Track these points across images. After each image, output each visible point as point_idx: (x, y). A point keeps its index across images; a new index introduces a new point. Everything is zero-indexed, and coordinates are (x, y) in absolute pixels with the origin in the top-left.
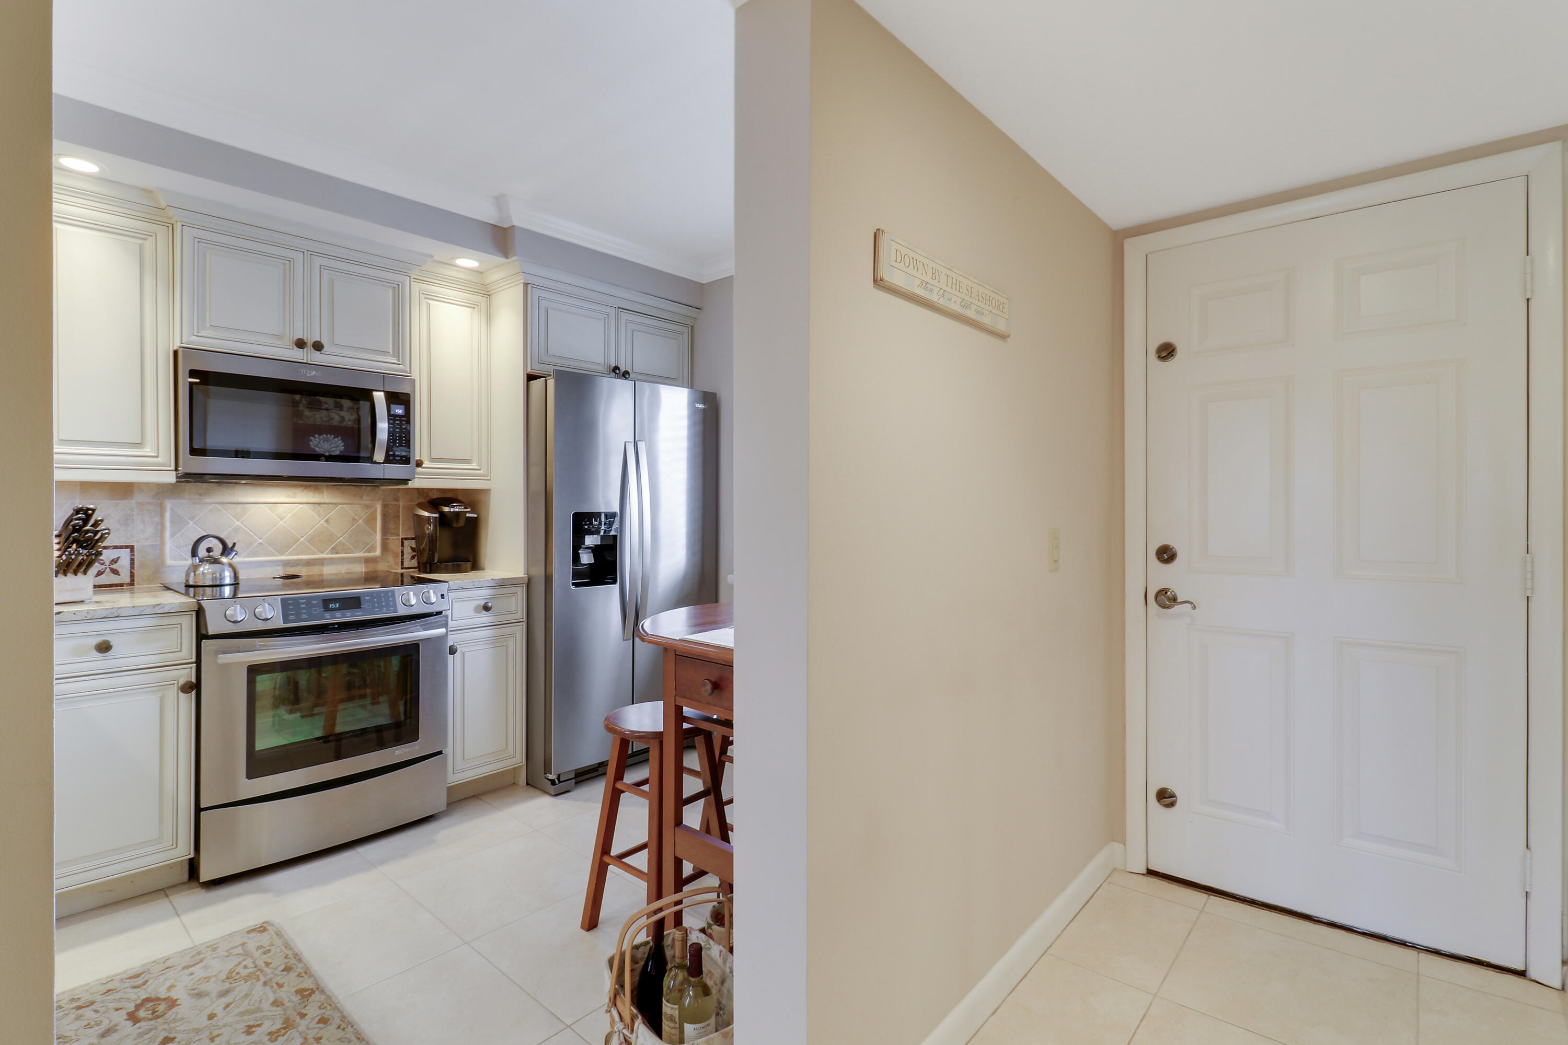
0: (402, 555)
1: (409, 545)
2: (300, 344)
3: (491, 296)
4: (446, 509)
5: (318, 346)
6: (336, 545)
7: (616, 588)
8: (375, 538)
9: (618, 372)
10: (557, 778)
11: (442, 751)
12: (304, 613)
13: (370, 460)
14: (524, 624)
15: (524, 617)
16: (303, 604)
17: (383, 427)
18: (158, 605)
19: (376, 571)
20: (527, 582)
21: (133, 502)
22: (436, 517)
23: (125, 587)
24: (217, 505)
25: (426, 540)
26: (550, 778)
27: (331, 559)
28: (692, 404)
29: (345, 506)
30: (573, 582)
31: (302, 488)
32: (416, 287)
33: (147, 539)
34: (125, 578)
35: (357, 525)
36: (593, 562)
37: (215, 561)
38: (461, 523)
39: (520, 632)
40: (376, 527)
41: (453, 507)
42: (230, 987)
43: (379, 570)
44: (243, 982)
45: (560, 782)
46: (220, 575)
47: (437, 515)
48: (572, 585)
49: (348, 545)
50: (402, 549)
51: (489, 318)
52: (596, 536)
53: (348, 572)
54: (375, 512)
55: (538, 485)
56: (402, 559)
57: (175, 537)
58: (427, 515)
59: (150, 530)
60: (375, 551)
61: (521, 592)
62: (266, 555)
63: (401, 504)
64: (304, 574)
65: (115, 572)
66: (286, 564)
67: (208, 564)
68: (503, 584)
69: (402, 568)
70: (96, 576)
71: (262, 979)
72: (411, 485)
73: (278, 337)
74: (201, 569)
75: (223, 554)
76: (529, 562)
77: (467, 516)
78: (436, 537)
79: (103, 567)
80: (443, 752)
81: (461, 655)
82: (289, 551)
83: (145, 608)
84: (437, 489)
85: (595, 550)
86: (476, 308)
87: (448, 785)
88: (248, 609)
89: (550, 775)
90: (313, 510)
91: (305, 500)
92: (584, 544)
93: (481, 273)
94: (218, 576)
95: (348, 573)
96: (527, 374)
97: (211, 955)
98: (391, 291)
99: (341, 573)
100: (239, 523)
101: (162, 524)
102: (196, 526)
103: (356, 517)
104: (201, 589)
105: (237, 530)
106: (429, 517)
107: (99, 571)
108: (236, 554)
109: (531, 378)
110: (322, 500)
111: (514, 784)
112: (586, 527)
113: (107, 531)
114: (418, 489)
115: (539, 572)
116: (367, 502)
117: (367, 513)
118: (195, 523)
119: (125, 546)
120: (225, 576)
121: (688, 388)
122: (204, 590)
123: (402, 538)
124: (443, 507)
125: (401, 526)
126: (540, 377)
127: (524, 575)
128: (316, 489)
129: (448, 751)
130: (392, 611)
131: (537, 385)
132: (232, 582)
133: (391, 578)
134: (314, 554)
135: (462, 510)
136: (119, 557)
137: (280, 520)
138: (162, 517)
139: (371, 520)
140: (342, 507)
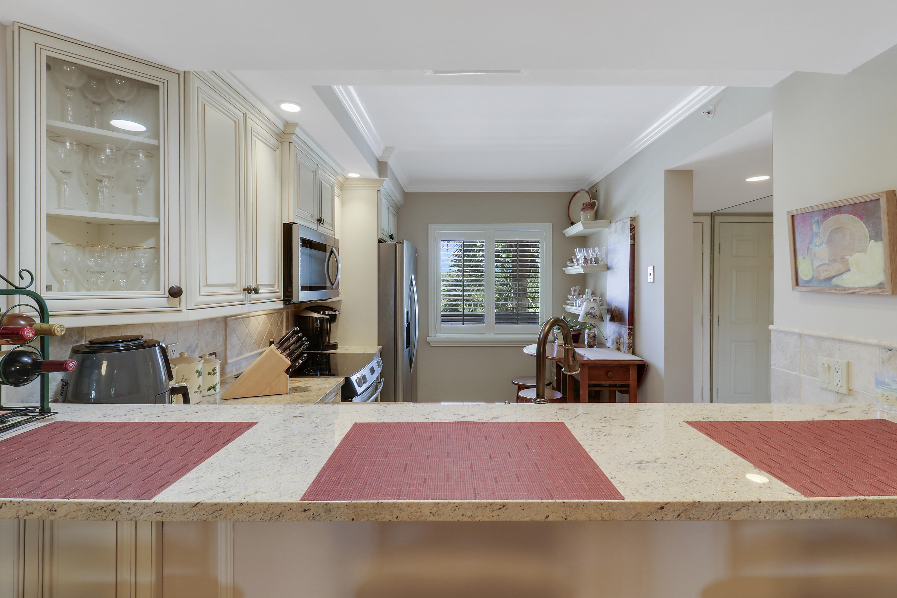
5: (323, 222)
33: (220, 347)
51: (342, 203)
59: (221, 340)
73: (312, 216)
93: (347, 179)
96: (378, 239)
98: (331, 189)
101: (226, 335)
103: (278, 321)
127: (378, 346)
138: (226, 330)
139: (282, 322)
140: (275, 315)
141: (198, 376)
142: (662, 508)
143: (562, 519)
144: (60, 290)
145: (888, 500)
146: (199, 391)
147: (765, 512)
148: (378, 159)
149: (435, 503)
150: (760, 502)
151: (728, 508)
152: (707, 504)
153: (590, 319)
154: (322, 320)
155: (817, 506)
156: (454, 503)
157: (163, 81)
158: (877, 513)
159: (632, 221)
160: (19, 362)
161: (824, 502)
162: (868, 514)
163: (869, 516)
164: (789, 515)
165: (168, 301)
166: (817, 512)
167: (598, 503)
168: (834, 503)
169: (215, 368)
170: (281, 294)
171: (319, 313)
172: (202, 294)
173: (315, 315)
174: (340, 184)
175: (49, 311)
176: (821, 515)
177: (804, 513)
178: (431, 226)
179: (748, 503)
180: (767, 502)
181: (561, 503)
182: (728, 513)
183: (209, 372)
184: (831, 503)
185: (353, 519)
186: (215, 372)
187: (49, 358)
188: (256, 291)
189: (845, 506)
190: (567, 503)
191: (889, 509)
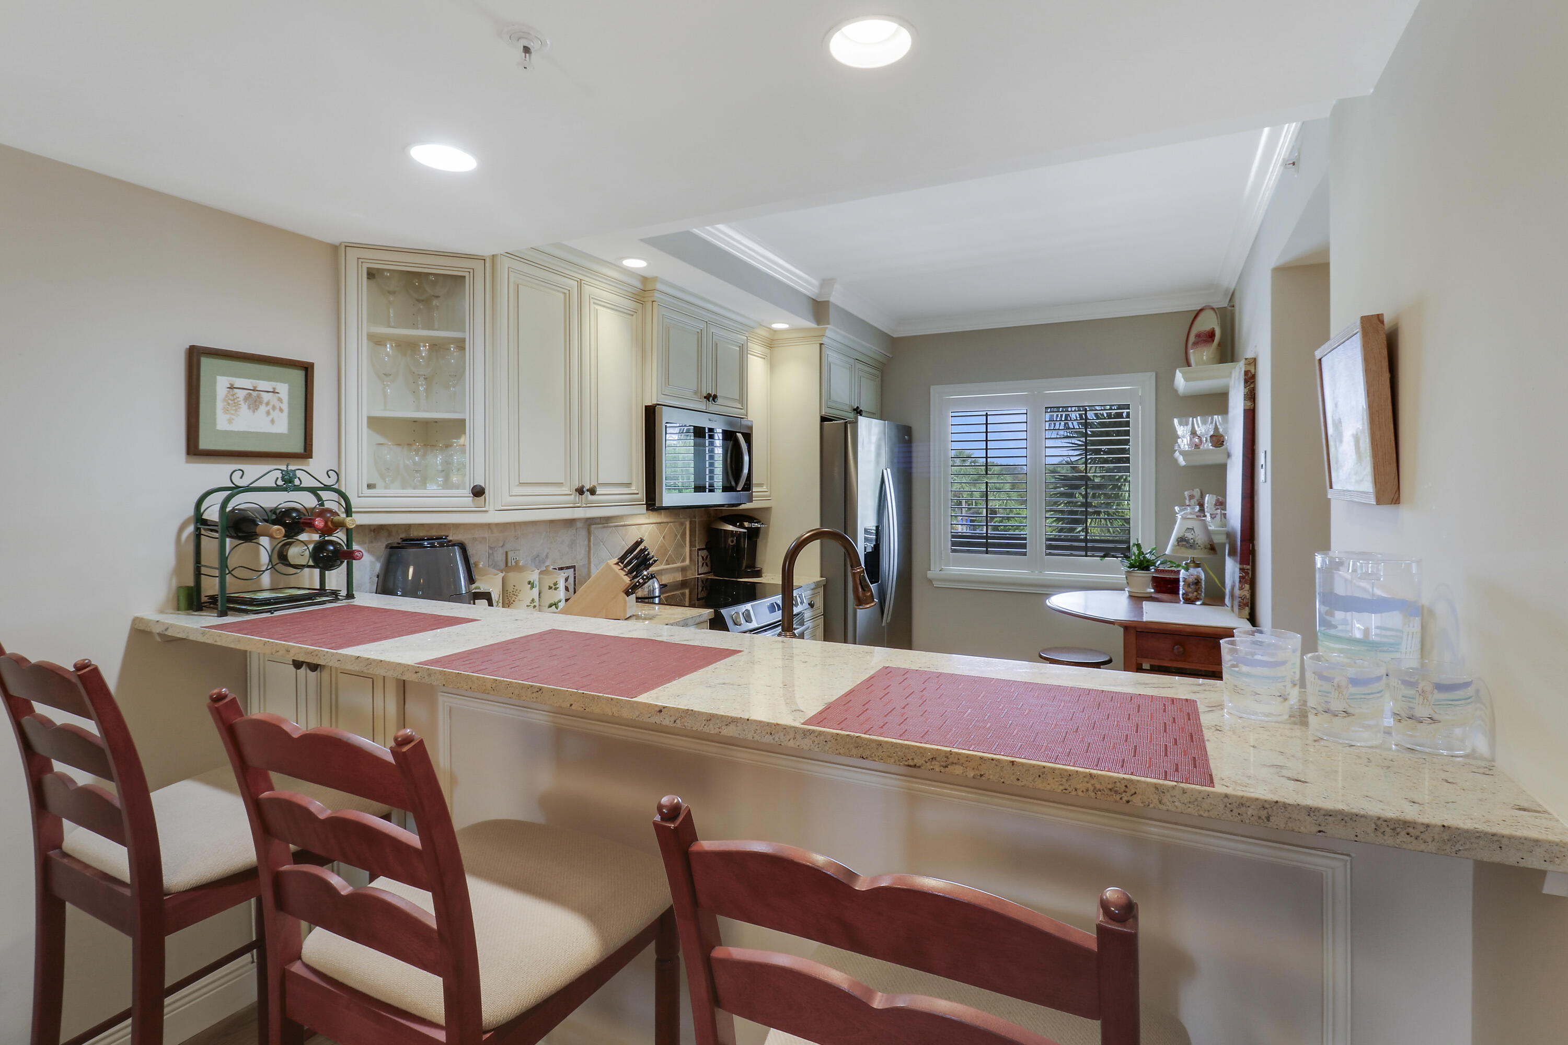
3: (773, 349)
8: (686, 550)
13: (735, 489)
20: (822, 585)
21: (575, 528)
24: (614, 528)
35: (678, 538)
40: (686, 540)
49: (674, 557)
53: (674, 579)
60: (686, 561)
63: (697, 520)
96: (821, 417)
103: (677, 533)
117: (682, 529)
118: (603, 544)
125: (697, 539)
127: (821, 580)
138: (589, 541)
139: (684, 535)
140: (670, 525)
141: (531, 588)
142: (660, 711)
143: (582, 709)
144: (386, 488)
145: (887, 742)
146: (532, 605)
147: (753, 731)
148: (814, 298)
149: (494, 679)
150: (748, 720)
151: (718, 721)
152: (699, 713)
153: (1183, 549)
154: (739, 536)
155: (806, 734)
156: (507, 681)
157: (469, 270)
158: (873, 755)
159: (1248, 366)
160: (326, 550)
161: (814, 731)
162: (863, 756)
163: (865, 757)
164: (777, 739)
165: (473, 501)
166: (806, 741)
167: (609, 698)
168: (824, 734)
169: (557, 582)
170: (642, 495)
171: (735, 525)
172: (513, 494)
173: (730, 528)
174: (766, 340)
175: (353, 507)
176: (811, 746)
177: (792, 740)
178: (934, 390)
179: (737, 718)
180: (755, 721)
181: (581, 693)
182: (718, 727)
183: (549, 586)
184: (821, 733)
185: (444, 685)
186: (557, 586)
187: (352, 548)
188: (592, 491)
189: (836, 740)
190: (586, 694)
191: (888, 754)
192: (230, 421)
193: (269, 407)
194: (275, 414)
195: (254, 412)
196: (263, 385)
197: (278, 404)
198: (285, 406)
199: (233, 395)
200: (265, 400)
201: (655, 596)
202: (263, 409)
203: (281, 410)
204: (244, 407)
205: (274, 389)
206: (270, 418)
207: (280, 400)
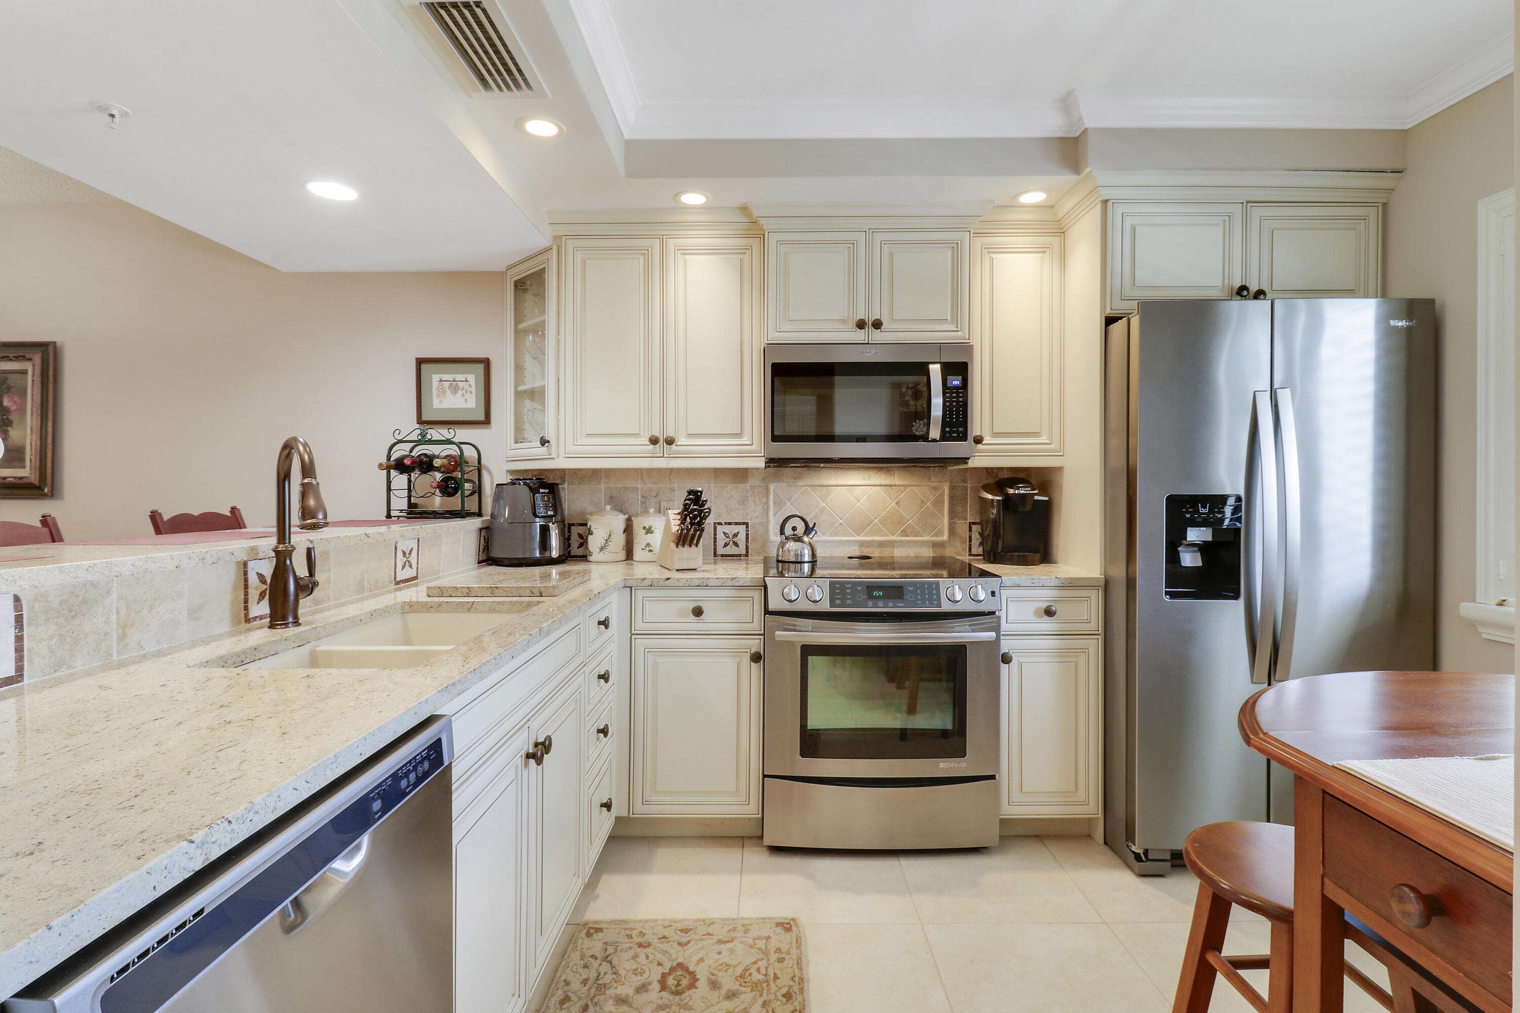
0: (970, 541)
1: (977, 530)
2: (861, 325)
3: (1065, 233)
4: (1011, 491)
5: (877, 325)
6: (906, 527)
7: (1240, 603)
8: (943, 521)
9: (1242, 291)
10: (1144, 854)
11: (995, 776)
12: (849, 599)
13: (925, 438)
14: (1101, 638)
15: (1100, 630)
16: (849, 588)
17: (937, 402)
18: (735, 578)
19: (943, 557)
20: (1103, 584)
21: (748, 485)
22: (1000, 500)
23: (742, 558)
24: (807, 488)
25: (990, 526)
26: (1133, 850)
27: (901, 541)
28: (1383, 320)
29: (914, 488)
30: (1166, 590)
31: (876, 471)
32: (978, 242)
33: (757, 518)
34: (742, 550)
35: (926, 507)
36: (1201, 565)
37: (799, 539)
38: (1028, 507)
39: (1094, 646)
40: (944, 510)
41: (1018, 488)
42: (738, 990)
43: (946, 556)
44: (749, 989)
45: (1148, 860)
46: (801, 553)
47: (1000, 498)
48: (1165, 594)
49: (917, 528)
50: (969, 534)
51: (1064, 261)
52: (1205, 528)
53: (916, 555)
54: (943, 494)
55: (1118, 461)
56: (970, 545)
57: (777, 516)
58: (990, 498)
59: (759, 509)
60: (943, 536)
61: (1095, 598)
62: (845, 535)
63: (969, 486)
64: (877, 555)
65: (736, 544)
66: (862, 544)
67: (792, 542)
68: (1071, 584)
69: (970, 555)
70: (724, 547)
71: (765, 997)
72: (972, 464)
73: (843, 321)
74: (788, 546)
75: (805, 533)
76: (1108, 557)
77: (1035, 499)
78: (1000, 522)
79: (728, 539)
80: (997, 778)
81: (1019, 666)
82: (865, 532)
83: (726, 580)
84: (1008, 468)
85: (1203, 548)
86: (1047, 252)
87: (1001, 817)
88: (802, 590)
89: (1133, 846)
90: (885, 492)
91: (878, 482)
92: (1186, 540)
93: (1052, 207)
94: (799, 553)
95: (917, 557)
96: (1106, 317)
97: (741, 937)
98: (950, 252)
99: (911, 557)
100: (824, 504)
101: (767, 504)
102: (791, 506)
103: (924, 500)
104: (787, 564)
105: (823, 510)
106: (993, 500)
107: (726, 543)
108: (815, 533)
109: (1110, 321)
110: (893, 483)
111: (1089, 836)
112: (1188, 516)
113: (707, 510)
114: (987, 469)
115: (1119, 572)
116: (935, 484)
117: (935, 495)
118: (791, 504)
119: (743, 522)
120: (804, 554)
121: (1377, 297)
122: (789, 565)
123: (969, 522)
124: (1008, 489)
125: (969, 510)
126: (1121, 318)
127: (1101, 575)
128: (888, 471)
129: (1003, 775)
130: (935, 605)
131: (1118, 328)
132: (810, 560)
133: (958, 565)
134: (886, 535)
135: (1028, 492)
136: (739, 532)
137: (856, 501)
192: (441, 402)
193: (464, 391)
194: (467, 396)
195: (454, 395)
196: (460, 377)
197: (469, 389)
198: (473, 389)
199: (441, 386)
200: (461, 387)
201: (803, 560)
202: (460, 392)
203: (471, 392)
204: (449, 392)
205: (466, 379)
206: (464, 398)
207: (470, 386)
